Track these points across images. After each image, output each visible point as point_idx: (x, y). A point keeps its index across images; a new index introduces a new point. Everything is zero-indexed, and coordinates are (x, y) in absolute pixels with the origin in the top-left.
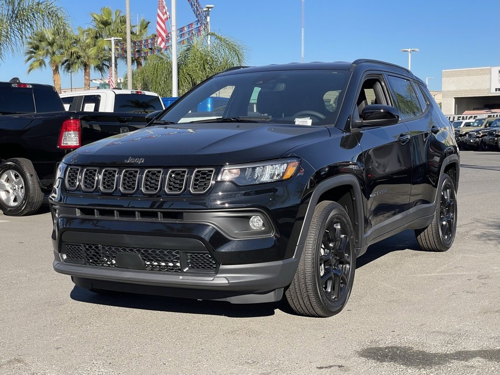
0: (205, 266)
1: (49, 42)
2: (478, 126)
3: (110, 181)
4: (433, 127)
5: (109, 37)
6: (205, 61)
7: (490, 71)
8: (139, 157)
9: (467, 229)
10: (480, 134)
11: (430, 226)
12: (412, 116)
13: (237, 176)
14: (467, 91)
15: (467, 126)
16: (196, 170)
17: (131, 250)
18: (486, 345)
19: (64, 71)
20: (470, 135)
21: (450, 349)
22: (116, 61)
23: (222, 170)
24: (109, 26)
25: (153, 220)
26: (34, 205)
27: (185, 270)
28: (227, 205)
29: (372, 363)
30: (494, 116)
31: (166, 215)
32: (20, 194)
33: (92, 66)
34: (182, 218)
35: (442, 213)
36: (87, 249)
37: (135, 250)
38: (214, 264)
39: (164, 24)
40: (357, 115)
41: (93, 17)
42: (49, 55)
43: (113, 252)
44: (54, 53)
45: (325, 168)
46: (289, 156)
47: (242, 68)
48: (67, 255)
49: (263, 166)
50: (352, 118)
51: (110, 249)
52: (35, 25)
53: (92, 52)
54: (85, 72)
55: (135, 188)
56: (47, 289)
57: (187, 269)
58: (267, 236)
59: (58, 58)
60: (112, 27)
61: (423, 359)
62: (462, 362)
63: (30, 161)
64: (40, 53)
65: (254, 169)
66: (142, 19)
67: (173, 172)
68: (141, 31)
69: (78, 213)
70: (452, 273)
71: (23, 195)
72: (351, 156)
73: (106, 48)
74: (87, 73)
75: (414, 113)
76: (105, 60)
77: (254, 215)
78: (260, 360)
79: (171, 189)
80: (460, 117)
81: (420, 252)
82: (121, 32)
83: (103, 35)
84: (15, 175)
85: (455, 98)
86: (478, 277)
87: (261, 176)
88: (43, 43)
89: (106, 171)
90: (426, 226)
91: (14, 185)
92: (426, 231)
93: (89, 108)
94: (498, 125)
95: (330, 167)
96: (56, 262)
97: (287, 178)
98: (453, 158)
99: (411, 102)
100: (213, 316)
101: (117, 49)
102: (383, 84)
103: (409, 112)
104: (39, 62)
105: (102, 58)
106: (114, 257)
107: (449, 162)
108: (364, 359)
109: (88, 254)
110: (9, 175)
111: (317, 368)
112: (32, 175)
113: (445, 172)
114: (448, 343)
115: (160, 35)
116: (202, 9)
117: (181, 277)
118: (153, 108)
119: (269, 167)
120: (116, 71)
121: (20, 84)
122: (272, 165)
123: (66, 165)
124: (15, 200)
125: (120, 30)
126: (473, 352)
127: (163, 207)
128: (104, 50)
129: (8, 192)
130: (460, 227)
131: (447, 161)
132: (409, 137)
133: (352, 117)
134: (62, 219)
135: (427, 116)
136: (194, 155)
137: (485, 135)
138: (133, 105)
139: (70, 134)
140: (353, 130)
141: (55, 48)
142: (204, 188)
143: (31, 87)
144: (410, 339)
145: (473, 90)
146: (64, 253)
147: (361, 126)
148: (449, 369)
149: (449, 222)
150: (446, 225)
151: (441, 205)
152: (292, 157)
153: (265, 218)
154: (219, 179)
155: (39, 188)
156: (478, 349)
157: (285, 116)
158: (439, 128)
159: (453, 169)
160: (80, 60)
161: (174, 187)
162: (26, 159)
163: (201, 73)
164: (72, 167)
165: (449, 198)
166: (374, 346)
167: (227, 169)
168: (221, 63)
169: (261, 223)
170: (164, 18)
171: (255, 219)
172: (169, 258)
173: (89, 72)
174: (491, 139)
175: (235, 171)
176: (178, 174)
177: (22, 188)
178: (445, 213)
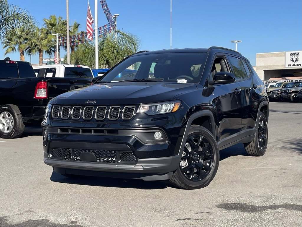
0: (130, 159)
1: (18, 37)
2: (278, 87)
3: (77, 113)
4: (254, 85)
5: (55, 33)
6: (115, 48)
7: (285, 54)
8: (94, 100)
9: (274, 144)
10: (279, 92)
11: (252, 141)
12: (242, 79)
13: (147, 110)
14: (271, 66)
15: (271, 87)
16: (125, 107)
17: (89, 151)
18: (285, 202)
19: (27, 54)
20: (273, 93)
21: (266, 204)
22: (59, 48)
23: (140, 106)
24: (55, 27)
25: (102, 134)
26: (19, 132)
27: (119, 162)
28: (141, 126)
29: (224, 211)
30: (287, 81)
31: (109, 131)
32: (11, 126)
33: (44, 51)
34: (118, 133)
35: (259, 134)
36: (64, 151)
37: (91, 151)
38: (135, 158)
39: (91, 25)
40: (211, 78)
41: (45, 21)
42: (18, 44)
43: (79, 152)
44: (21, 43)
45: (193, 107)
46: (175, 99)
47: (145, 52)
48: (52, 155)
49: (161, 105)
50: (209, 80)
51: (77, 150)
52: (14, 26)
53: (44, 42)
54: (40, 54)
55: (91, 117)
56: (37, 176)
57: (120, 161)
58: (164, 143)
59: (23, 46)
60: (57, 27)
61: (252, 209)
62: (273, 210)
63: (17, 106)
64: (12, 43)
65: (156, 106)
66: (74, 22)
67: (112, 108)
68: (74, 30)
69: (59, 131)
70: (266, 167)
71: (13, 126)
72: (209, 100)
73: (53, 40)
74: (41, 55)
75: (243, 77)
76: (52, 47)
77: (157, 131)
78: (163, 210)
79: (111, 117)
80: (267, 82)
81: (247, 156)
82: (62, 30)
83: (51, 32)
84: (8, 114)
85: (264, 70)
86: (281, 169)
87: (160, 110)
88: (15, 37)
89: (75, 108)
90: (250, 141)
91: (7, 120)
92: (250, 144)
93: (50, 75)
94: (290, 86)
95: (196, 106)
96: (46, 159)
97: (174, 111)
98: (265, 103)
99: (241, 71)
100: (134, 189)
101: (59, 41)
102: (225, 60)
103: (240, 77)
104: (12, 48)
105: (50, 46)
106: (79, 155)
107: (263, 105)
108: (220, 209)
109: (64, 154)
110: (5, 114)
111: (195, 213)
112: (18, 115)
113: (261, 110)
114: (265, 201)
115: (89, 32)
116: (112, 16)
117: (117, 166)
118: (85, 76)
119: (164, 106)
120: (59, 54)
121: (10, 61)
122: (166, 104)
123: (51, 105)
124: (8, 129)
125: (61, 29)
126: (279, 205)
127: (105, 127)
128: (52, 41)
129: (4, 124)
130: (269, 143)
131: (262, 105)
132: (240, 90)
133: (209, 78)
134: (50, 134)
135: (250, 79)
136: (124, 99)
137: (283, 93)
138: (74, 74)
139: (41, 90)
140: (210, 86)
141: (22, 40)
142: (130, 116)
143: (16, 63)
144: (245, 200)
145: (275, 66)
146: (50, 154)
147: (214, 84)
148: (266, 213)
149: (263, 139)
150: (262, 141)
151: (259, 130)
152: (177, 100)
153: (163, 133)
154: (138, 112)
155: (22, 122)
156: (282, 204)
157: (170, 79)
158: (257, 86)
159: (265, 109)
160: (37, 47)
161: (113, 116)
162: (14, 105)
163: (112, 55)
164: (55, 106)
165: (263, 125)
166: (225, 202)
167: (141, 106)
168: (124, 49)
169: (161, 136)
170: (91, 22)
171: (157, 134)
172: (111, 155)
173: (42, 54)
174: (286, 95)
175: (146, 107)
176: (115, 109)
177: (12, 122)
178: (261, 134)
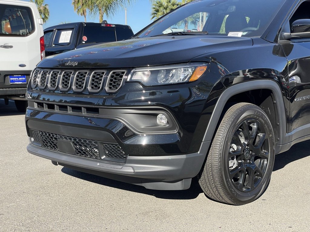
0: (117, 155)
1: (164, 7)
3: (54, 80)
16: (112, 71)
17: (66, 138)
23: (132, 71)
25: (79, 114)
27: (102, 158)
34: (99, 113)
36: (41, 135)
37: (68, 138)
38: (124, 154)
43: (55, 138)
48: (34, 139)
50: (282, 32)
51: (53, 136)
55: (68, 86)
57: (104, 157)
58: (172, 132)
64: (159, 14)
67: (95, 73)
69: (36, 106)
77: (161, 113)
79: (92, 88)
88: (161, 8)
89: (53, 72)
97: (193, 80)
106: (56, 143)
117: (98, 164)
121: (107, 24)
133: (283, 30)
136: (114, 59)
140: (281, 42)
142: (117, 87)
143: (114, 26)
146: (32, 137)
147: (290, 39)
152: (201, 62)
154: (128, 79)
161: (95, 85)
164: (37, 69)
167: (137, 71)
169: (165, 121)
175: (146, 73)
176: (98, 75)
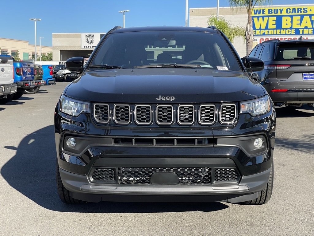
0: (230, 177)
3: (145, 115)
7: (81, 35)
8: (169, 96)
14: (67, 46)
16: (222, 105)
17: (168, 170)
23: (241, 105)
25: (190, 145)
27: (214, 183)
34: (216, 143)
37: (172, 170)
43: (150, 172)
48: (94, 177)
55: (171, 120)
58: (265, 152)
69: (113, 143)
85: (60, 51)
89: (139, 107)
106: (150, 176)
146: (91, 176)
154: (241, 112)
164: (98, 104)
